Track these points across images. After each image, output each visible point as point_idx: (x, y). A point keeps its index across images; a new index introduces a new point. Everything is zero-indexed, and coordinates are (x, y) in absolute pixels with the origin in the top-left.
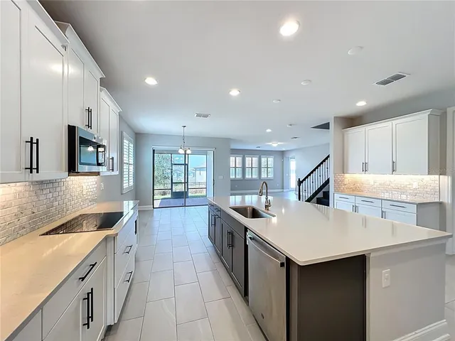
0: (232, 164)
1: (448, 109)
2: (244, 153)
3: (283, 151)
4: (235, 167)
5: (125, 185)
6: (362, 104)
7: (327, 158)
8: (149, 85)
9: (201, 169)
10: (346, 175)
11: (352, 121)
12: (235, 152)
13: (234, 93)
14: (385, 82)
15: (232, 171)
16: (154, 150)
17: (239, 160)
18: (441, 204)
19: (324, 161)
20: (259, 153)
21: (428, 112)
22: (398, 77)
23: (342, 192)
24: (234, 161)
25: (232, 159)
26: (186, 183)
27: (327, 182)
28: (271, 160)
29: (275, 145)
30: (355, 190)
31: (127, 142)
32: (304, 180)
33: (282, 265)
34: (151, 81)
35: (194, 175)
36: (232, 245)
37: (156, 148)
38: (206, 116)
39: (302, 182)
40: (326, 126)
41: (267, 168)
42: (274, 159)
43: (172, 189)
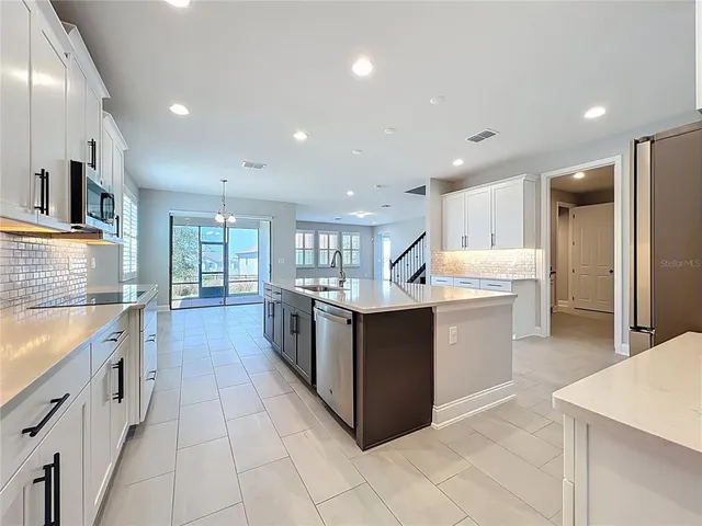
0: (299, 244)
1: (542, 175)
2: (316, 227)
3: (373, 227)
4: (304, 249)
5: (126, 270)
6: (458, 163)
7: (422, 237)
8: (177, 115)
9: (249, 255)
10: (446, 253)
11: (452, 185)
12: (304, 226)
13: (300, 136)
14: (476, 139)
15: (299, 254)
16: (171, 217)
17: (309, 237)
18: (536, 281)
19: (419, 240)
20: (339, 228)
21: (524, 177)
22: (488, 135)
23: (442, 274)
24: (302, 240)
25: (298, 236)
26: (226, 273)
27: (423, 268)
28: (356, 239)
29: (361, 216)
30: (456, 272)
31: (129, 200)
32: (397, 261)
33: (349, 322)
34: (179, 110)
35: (237, 266)
36: (296, 331)
37: (175, 213)
38: (260, 167)
39: (394, 265)
40: (421, 191)
41: (351, 250)
42: (361, 238)
43: (200, 283)
